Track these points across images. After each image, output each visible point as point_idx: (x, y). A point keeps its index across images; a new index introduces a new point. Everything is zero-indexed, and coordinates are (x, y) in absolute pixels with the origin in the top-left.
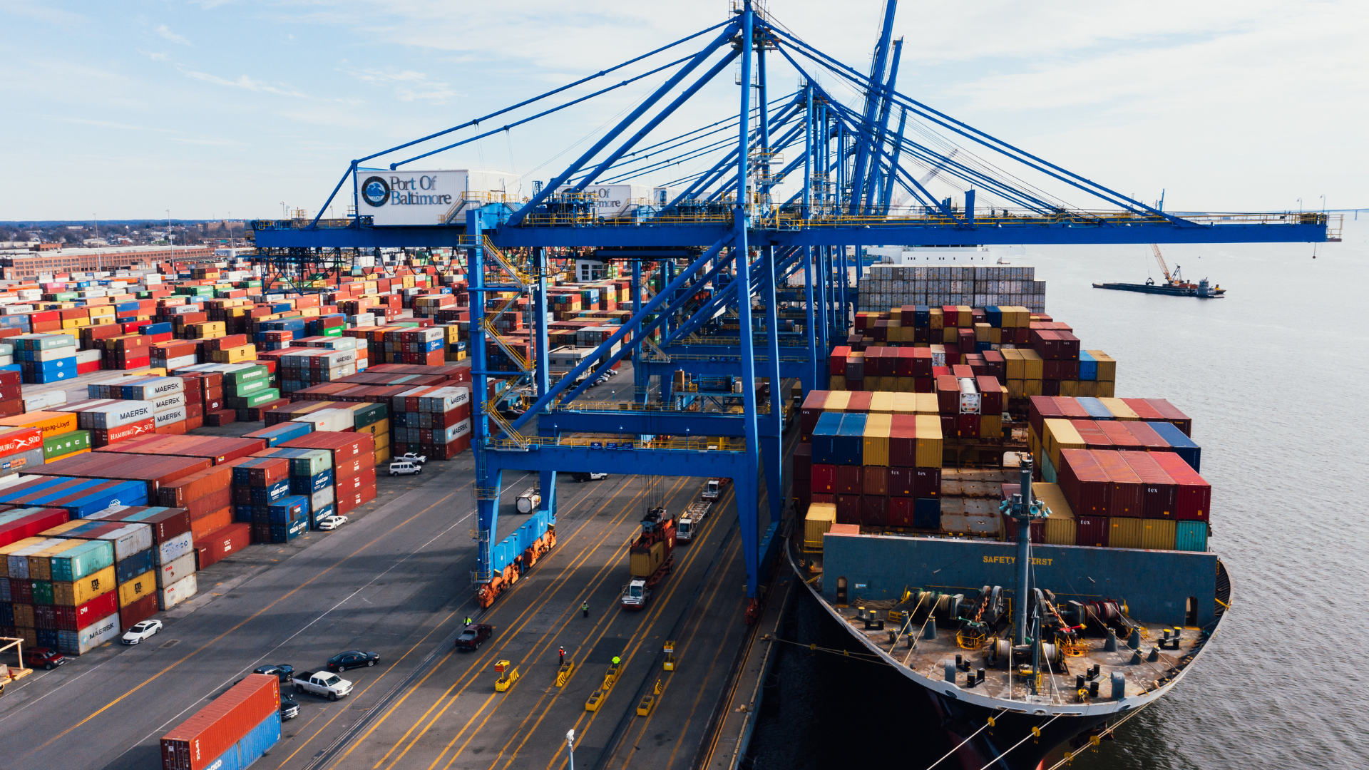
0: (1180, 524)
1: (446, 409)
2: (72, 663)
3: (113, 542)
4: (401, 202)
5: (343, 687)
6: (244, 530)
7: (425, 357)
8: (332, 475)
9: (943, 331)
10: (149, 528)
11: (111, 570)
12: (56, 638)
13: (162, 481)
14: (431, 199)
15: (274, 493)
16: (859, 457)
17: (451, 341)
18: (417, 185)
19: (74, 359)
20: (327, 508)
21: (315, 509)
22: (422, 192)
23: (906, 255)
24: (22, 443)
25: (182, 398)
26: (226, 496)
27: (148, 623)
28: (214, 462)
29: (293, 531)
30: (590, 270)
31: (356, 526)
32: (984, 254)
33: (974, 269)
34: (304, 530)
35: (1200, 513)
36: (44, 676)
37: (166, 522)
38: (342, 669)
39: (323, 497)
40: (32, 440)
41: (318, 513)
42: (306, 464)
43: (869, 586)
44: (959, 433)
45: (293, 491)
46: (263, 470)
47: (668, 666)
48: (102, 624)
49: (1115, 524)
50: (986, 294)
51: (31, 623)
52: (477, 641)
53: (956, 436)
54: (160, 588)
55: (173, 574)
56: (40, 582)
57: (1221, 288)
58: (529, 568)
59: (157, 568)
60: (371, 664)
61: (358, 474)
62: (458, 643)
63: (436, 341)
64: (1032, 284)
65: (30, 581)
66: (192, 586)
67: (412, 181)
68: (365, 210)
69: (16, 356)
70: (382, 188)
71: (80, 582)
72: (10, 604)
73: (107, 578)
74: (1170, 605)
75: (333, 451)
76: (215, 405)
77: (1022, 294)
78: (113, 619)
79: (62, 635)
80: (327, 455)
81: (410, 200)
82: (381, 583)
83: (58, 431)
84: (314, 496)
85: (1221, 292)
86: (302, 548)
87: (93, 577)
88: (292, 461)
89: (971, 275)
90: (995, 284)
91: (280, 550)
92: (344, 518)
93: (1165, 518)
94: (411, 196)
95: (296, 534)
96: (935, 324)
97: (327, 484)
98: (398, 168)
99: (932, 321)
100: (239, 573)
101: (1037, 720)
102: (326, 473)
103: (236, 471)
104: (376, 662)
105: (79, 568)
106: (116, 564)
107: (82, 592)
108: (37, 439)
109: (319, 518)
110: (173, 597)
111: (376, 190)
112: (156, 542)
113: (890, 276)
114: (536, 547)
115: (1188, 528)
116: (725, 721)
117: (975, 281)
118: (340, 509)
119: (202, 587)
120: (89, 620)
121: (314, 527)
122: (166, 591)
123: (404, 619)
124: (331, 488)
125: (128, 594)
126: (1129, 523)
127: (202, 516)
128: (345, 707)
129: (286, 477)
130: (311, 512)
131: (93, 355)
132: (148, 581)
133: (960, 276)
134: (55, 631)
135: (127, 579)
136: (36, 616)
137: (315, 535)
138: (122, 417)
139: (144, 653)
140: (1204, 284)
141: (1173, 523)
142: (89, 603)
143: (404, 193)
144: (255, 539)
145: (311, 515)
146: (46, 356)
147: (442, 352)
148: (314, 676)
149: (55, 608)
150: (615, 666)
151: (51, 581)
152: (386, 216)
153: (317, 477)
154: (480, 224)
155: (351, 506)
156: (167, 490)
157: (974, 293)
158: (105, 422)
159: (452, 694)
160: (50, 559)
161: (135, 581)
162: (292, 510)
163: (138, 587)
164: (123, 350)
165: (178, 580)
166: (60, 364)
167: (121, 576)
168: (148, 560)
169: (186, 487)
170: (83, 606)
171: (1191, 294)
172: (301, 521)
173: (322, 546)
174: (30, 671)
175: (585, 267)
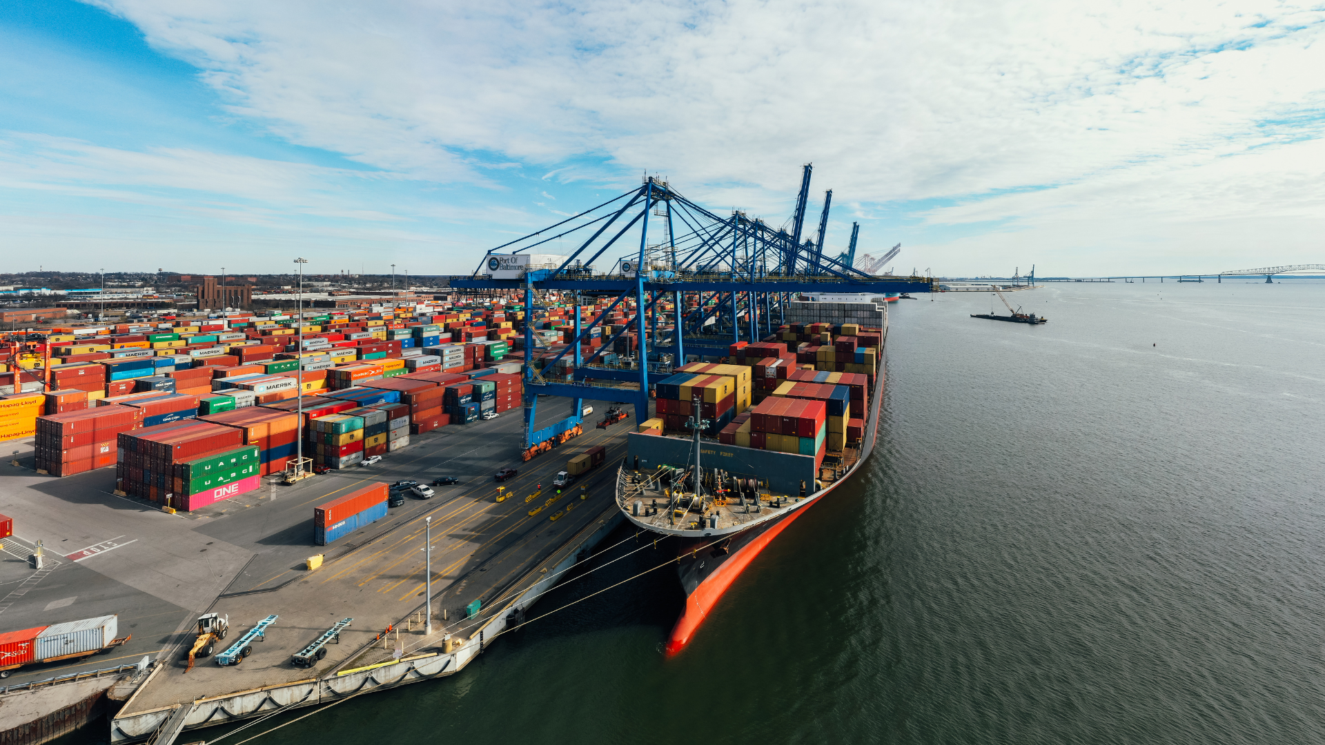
0: (801, 439)
1: (568, 365)
2: (334, 472)
3: (365, 418)
4: (503, 269)
5: (430, 493)
6: (447, 416)
7: (590, 341)
8: (494, 394)
9: (811, 335)
10: (385, 413)
11: (362, 431)
12: (331, 460)
13: (408, 391)
14: (515, 267)
15: (462, 401)
16: (677, 396)
17: (607, 334)
18: (510, 261)
19: (438, 336)
20: (490, 409)
21: (482, 409)
22: (512, 264)
23: (821, 297)
24: (373, 372)
25: (462, 355)
26: (440, 400)
27: (375, 457)
28: (438, 384)
29: (469, 419)
30: (587, 301)
31: (501, 419)
32: (862, 297)
33: (844, 305)
34: (476, 419)
35: (810, 434)
36: (319, 477)
37: (395, 410)
38: (438, 485)
39: (488, 404)
40: (378, 371)
41: (484, 411)
42: (480, 387)
43: (648, 461)
44: (764, 387)
45: (473, 400)
46: (457, 389)
47: (583, 497)
48: (353, 456)
49: (769, 437)
50: (851, 317)
51: (323, 453)
52: (505, 477)
53: (763, 389)
54: (388, 441)
55: (396, 435)
56: (327, 434)
57: (1044, 319)
58: (560, 444)
59: (387, 431)
60: (453, 483)
61: (510, 394)
62: (496, 477)
63: (596, 334)
64: (874, 313)
65: (324, 433)
66: (407, 441)
67: (508, 259)
68: (491, 272)
69: (413, 334)
70: (496, 262)
71: (344, 435)
72: (316, 443)
73: (359, 434)
74: (791, 483)
75: (496, 383)
76: (480, 360)
77: (870, 318)
78: (360, 453)
79: (334, 459)
80: (493, 384)
81: (507, 268)
82: (489, 446)
83: (395, 368)
84: (483, 403)
85: (1045, 321)
86: (469, 427)
87: (351, 433)
88: (474, 386)
89: (843, 308)
90: (855, 312)
91: (459, 427)
92: (496, 415)
93: (792, 435)
94: (507, 266)
95: (471, 420)
96: (807, 332)
97: (491, 398)
98: (516, 254)
99: (805, 331)
100: (434, 437)
101: (657, 535)
102: (491, 392)
103: (447, 389)
104: (455, 483)
105: (344, 428)
106: (364, 428)
107: (343, 439)
108: (381, 371)
109: (484, 414)
110: (395, 446)
111: (494, 262)
112: (388, 420)
113: (801, 308)
114: (567, 433)
115: (804, 441)
116: (589, 527)
117: (844, 310)
118: (498, 410)
119: (411, 442)
120: (347, 453)
121: (481, 418)
122: (391, 443)
123: (485, 464)
124: (493, 400)
125: (370, 442)
126: (776, 436)
127: (424, 409)
128: (427, 502)
129: (471, 393)
130: (480, 411)
131: (448, 335)
132: (382, 438)
133: (837, 308)
134: (331, 457)
135: (370, 436)
136: (325, 449)
137: (481, 421)
138: (424, 363)
139: (368, 470)
140: (1032, 316)
141: (797, 438)
142: (347, 445)
143: (505, 264)
144: (452, 422)
145: (481, 412)
146: (425, 335)
147: (600, 339)
148: (419, 487)
149: (332, 446)
150: (558, 494)
151: (332, 434)
152: (498, 274)
153: (485, 394)
154: (530, 280)
155: (505, 409)
156: (409, 396)
157: (845, 317)
158: (415, 365)
159: (476, 501)
160: (332, 423)
161: (375, 437)
162: (469, 409)
163: (376, 440)
164: (461, 333)
165: (399, 438)
166: (431, 339)
167: (366, 434)
168: (384, 427)
169: (418, 395)
170: (344, 446)
171: (1025, 322)
172: (474, 415)
173: (479, 426)
174: (314, 474)
175: (585, 299)
